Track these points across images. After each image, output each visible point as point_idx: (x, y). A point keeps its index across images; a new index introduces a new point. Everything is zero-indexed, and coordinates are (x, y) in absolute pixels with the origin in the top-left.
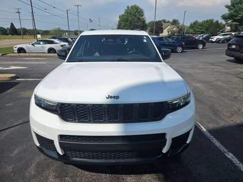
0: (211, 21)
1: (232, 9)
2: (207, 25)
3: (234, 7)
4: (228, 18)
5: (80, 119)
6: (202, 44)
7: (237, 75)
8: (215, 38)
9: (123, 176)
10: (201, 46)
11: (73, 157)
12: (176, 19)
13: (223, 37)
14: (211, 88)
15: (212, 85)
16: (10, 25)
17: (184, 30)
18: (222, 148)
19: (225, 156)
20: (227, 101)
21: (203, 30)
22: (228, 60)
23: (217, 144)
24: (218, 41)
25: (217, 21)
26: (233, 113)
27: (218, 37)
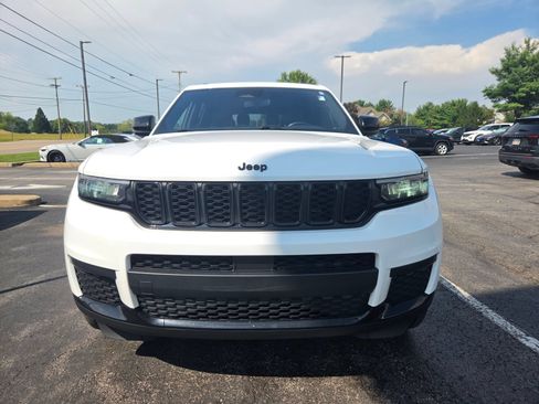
0: (462, 104)
1: (505, 77)
2: (453, 112)
3: (510, 73)
4: (500, 95)
5: (178, 220)
6: (446, 143)
7: (529, 199)
8: (472, 136)
9: (276, 379)
10: (443, 149)
11: (159, 316)
12: (386, 99)
13: (490, 132)
14: (472, 222)
15: (475, 217)
16: (36, 113)
17: (404, 120)
18: (511, 329)
19: (521, 343)
20: (512, 244)
21: (446, 122)
22: (507, 174)
23: (499, 320)
24: (480, 142)
25: (475, 104)
26: (528, 264)
27: (479, 132)
